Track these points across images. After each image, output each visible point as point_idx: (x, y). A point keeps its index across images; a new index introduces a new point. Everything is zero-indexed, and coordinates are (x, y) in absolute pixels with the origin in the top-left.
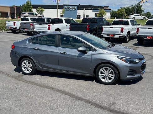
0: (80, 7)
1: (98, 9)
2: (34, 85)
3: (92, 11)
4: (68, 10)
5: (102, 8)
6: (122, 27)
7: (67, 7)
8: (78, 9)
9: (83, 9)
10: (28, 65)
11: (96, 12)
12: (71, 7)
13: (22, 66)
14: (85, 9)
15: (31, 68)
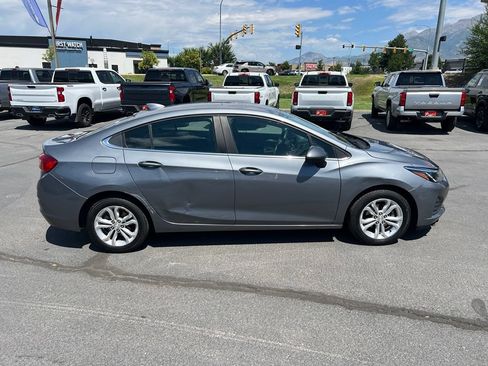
0: (94, 44)
1: (140, 51)
2: (183, 285)
3: (124, 54)
4: (60, 50)
5: (147, 48)
6: (257, 90)
7: (58, 43)
8: (88, 49)
9: (102, 50)
10: (120, 219)
11: (136, 56)
12: (69, 44)
13: (97, 225)
14: (108, 50)
15: (132, 227)
